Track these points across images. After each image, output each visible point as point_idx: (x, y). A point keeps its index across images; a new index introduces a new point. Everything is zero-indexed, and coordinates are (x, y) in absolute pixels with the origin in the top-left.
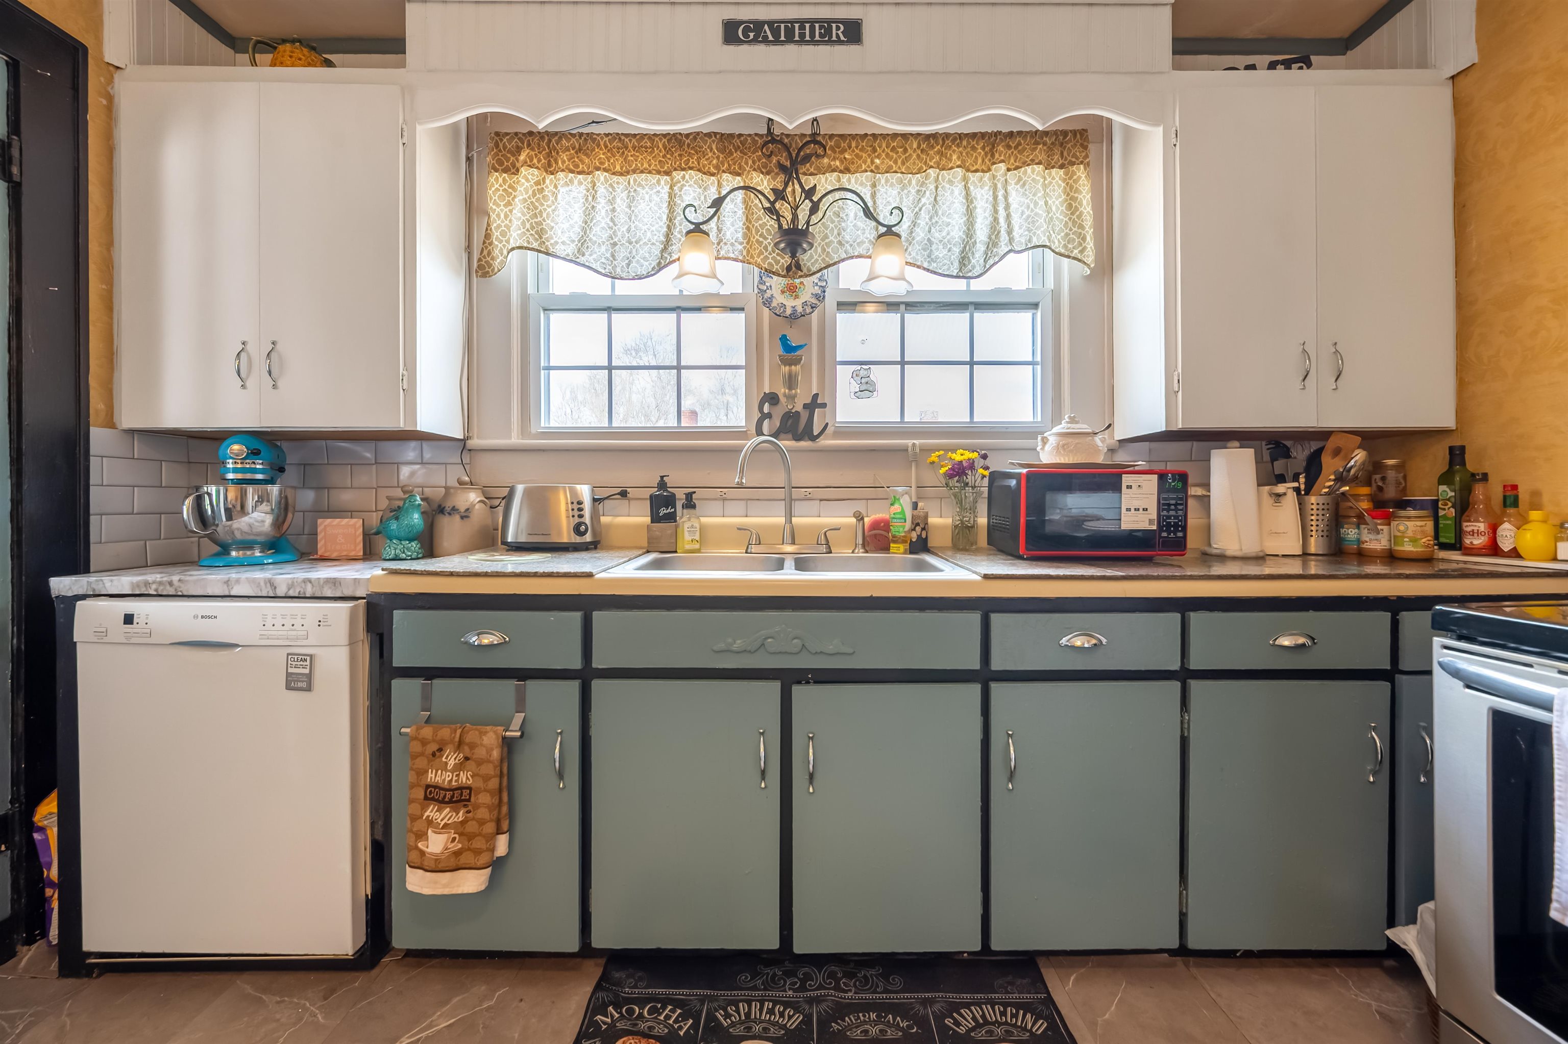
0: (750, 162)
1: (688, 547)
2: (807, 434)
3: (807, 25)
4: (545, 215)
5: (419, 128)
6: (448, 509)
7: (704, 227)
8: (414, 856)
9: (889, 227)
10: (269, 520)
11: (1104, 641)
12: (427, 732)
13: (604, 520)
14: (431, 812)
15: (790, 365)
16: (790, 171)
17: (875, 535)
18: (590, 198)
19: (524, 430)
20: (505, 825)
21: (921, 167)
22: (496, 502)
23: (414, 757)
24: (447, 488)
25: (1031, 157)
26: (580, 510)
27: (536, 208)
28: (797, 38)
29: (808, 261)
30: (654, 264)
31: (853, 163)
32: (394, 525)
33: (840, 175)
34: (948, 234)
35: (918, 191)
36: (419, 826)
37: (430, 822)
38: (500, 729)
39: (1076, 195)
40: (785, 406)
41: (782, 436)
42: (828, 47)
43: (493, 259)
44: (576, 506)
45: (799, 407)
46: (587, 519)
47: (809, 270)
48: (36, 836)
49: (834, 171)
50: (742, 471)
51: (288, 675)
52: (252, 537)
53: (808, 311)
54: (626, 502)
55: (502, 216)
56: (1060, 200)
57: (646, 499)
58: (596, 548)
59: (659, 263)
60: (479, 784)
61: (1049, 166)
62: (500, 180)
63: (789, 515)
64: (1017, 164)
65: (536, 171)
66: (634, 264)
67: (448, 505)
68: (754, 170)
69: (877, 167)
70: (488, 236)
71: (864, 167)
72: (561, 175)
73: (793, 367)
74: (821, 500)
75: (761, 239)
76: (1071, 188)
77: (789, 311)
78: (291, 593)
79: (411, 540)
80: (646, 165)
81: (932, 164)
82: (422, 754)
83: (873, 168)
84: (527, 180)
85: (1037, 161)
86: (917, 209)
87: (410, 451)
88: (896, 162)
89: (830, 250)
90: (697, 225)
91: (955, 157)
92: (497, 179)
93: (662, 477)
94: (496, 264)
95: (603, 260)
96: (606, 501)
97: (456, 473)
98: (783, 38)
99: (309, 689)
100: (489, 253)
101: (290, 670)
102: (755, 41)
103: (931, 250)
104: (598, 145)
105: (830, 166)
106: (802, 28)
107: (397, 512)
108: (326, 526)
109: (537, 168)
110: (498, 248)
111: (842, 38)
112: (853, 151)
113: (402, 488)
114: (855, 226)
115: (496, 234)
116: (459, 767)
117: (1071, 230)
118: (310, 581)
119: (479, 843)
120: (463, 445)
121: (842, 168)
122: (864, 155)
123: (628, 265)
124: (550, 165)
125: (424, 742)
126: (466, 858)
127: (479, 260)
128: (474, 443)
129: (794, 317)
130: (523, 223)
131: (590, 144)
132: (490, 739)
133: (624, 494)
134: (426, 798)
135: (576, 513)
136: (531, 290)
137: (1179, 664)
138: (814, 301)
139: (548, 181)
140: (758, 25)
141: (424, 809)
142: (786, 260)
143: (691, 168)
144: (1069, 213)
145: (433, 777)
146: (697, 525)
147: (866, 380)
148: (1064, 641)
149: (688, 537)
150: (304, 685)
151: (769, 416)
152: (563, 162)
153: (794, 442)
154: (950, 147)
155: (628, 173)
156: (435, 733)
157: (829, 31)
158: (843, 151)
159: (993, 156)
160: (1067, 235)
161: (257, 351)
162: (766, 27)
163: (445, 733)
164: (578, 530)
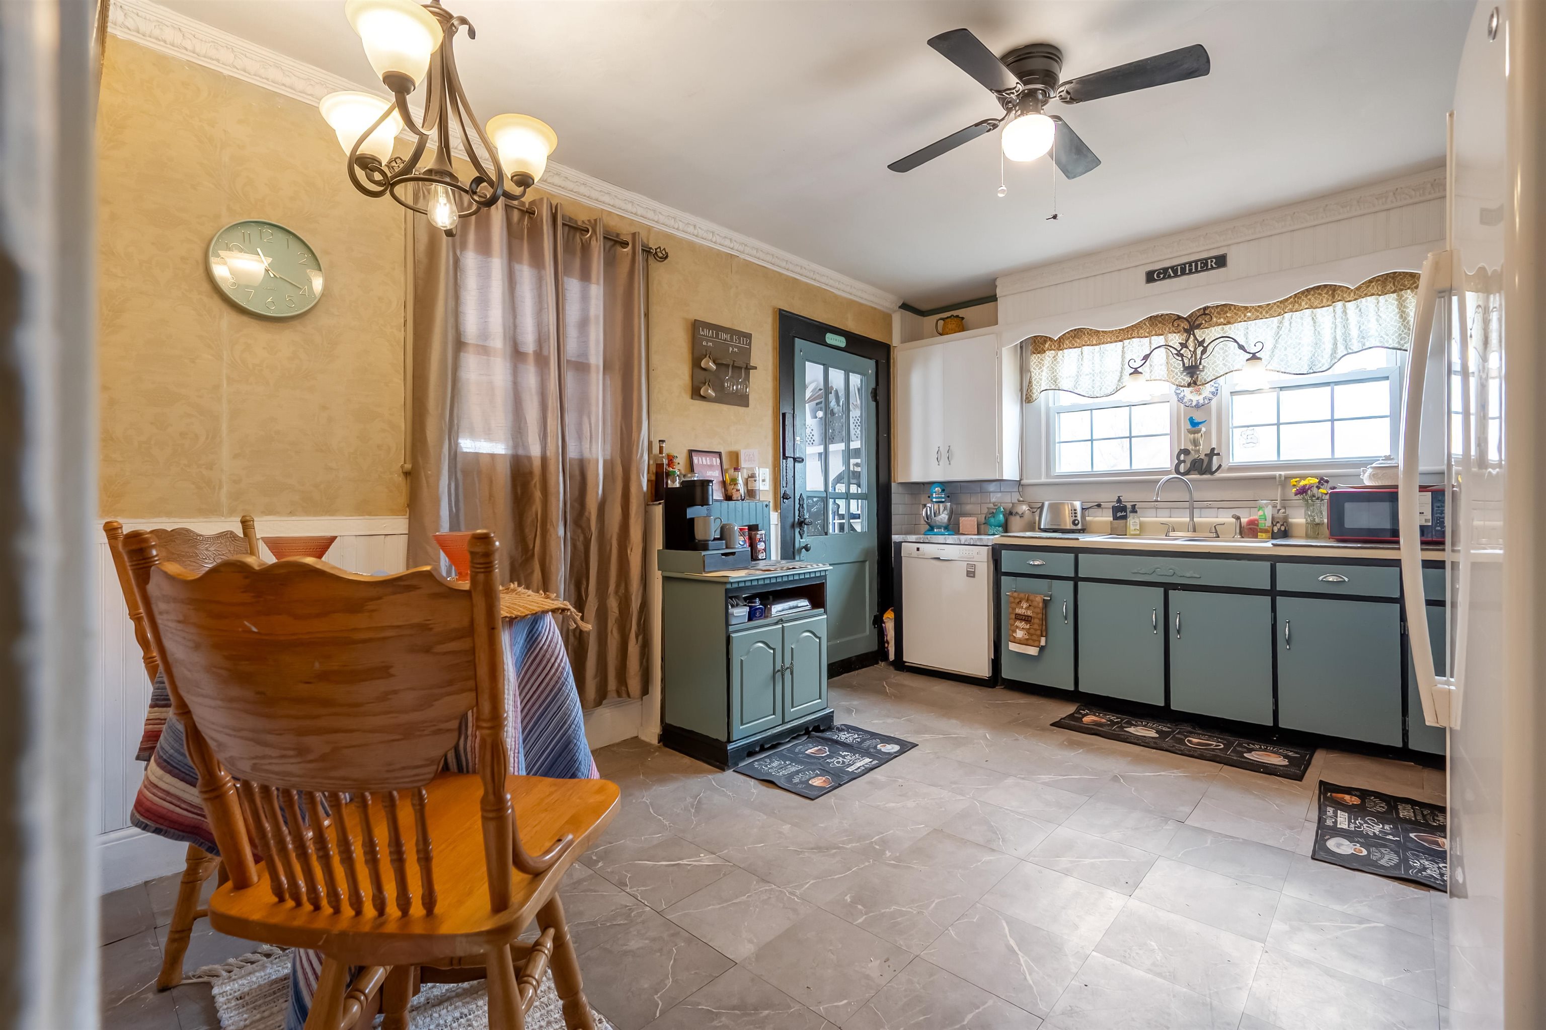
0: (1167, 329)
1: (1132, 533)
2: (1208, 470)
3: (1193, 264)
4: (1058, 371)
5: (1003, 349)
6: (1014, 513)
7: (1139, 370)
8: (1012, 638)
9: (1254, 354)
10: (947, 517)
11: (1346, 579)
12: (1015, 594)
13: (1087, 518)
14: (1018, 623)
15: (1194, 433)
16: (1189, 331)
17: (1250, 528)
18: (1080, 360)
19: (1048, 475)
20: (1044, 634)
21: (1281, 312)
22: (1035, 510)
23: (1012, 603)
24: (1013, 504)
25: (1365, 292)
26: (1075, 513)
27: (1054, 368)
28: (1187, 272)
29: (1205, 375)
30: (1115, 387)
31: (1233, 318)
32: (992, 520)
33: (1224, 326)
34: (1299, 349)
35: (1278, 327)
36: (1013, 628)
37: (1017, 627)
38: (1042, 596)
39: (1404, 310)
40: (1194, 456)
41: (1192, 472)
42: (1206, 273)
43: (1033, 393)
44: (1073, 512)
45: (1202, 457)
46: (1079, 518)
47: (1205, 380)
48: (883, 625)
49: (1220, 325)
50: (1158, 494)
51: (967, 571)
52: (941, 524)
53: (1206, 402)
54: (1100, 510)
55: (1037, 374)
56: (1394, 313)
57: (1110, 508)
58: (1084, 532)
59: (1117, 388)
60: (1034, 615)
61: (1384, 293)
62: (1037, 358)
63: (1192, 518)
64: (1355, 297)
65: (1053, 352)
66: (1103, 389)
67: (1014, 511)
68: (1170, 333)
69: (1249, 318)
70: (1030, 382)
71: (1239, 320)
72: (1065, 351)
73: (1196, 435)
74: (1218, 508)
75: (1174, 369)
76: (1402, 305)
77: (1194, 404)
78: (966, 543)
79: (999, 527)
80: (1109, 340)
81: (1286, 311)
82: (1014, 602)
83: (1246, 319)
84: (1049, 357)
85: (1369, 294)
86: (1277, 338)
87: (992, 487)
88: (1261, 313)
89: (1218, 369)
90: (1136, 369)
91: (1303, 303)
92: (1035, 357)
93: (1119, 497)
94: (1034, 396)
95: (1087, 390)
96: (1090, 510)
97: (1016, 497)
98: (1179, 274)
99: (974, 577)
100: (1031, 391)
101: (968, 570)
102: (1164, 278)
103: (1287, 361)
104: (1084, 334)
105: (1217, 322)
106: (1190, 265)
107: (993, 515)
108: (963, 520)
109: (1054, 350)
110: (1036, 389)
111: (1214, 266)
112: (1233, 311)
113: (993, 503)
114: (1234, 353)
115: (1034, 383)
116: (1027, 608)
117: (1403, 331)
118: (972, 538)
119: (1035, 637)
120: (1019, 483)
121: (1225, 322)
122: (1239, 313)
123: (1101, 389)
124: (1060, 346)
125: (1015, 598)
126: (1030, 642)
127: (1027, 395)
128: (1024, 482)
129: (1198, 406)
130: (1048, 378)
131: (1080, 333)
132: (1039, 599)
133: (1099, 506)
134: (1015, 618)
135: (1073, 515)
136: (1051, 405)
137: (1399, 594)
138: (1211, 396)
139: (1059, 354)
140: (1165, 270)
141: (1015, 622)
142: (1188, 379)
143: (1133, 338)
144: (1401, 320)
145: (1018, 611)
146: (1138, 521)
147: (1251, 436)
148: (1321, 578)
149: (1132, 528)
150: (972, 575)
151: (1184, 461)
152: (1066, 345)
153: (1199, 476)
154: (1301, 297)
155: (1100, 344)
156: (1018, 595)
157: (1206, 264)
158: (1226, 312)
159: (1333, 297)
160: (1400, 335)
161: (944, 451)
162: (1170, 270)
163: (1022, 595)
164: (1074, 523)
